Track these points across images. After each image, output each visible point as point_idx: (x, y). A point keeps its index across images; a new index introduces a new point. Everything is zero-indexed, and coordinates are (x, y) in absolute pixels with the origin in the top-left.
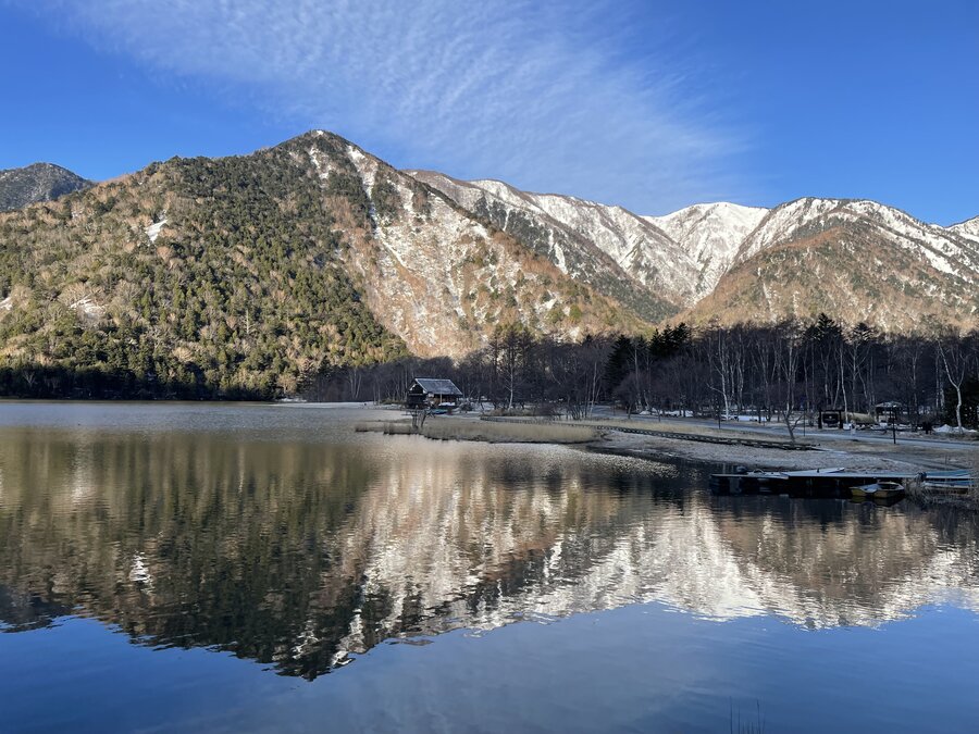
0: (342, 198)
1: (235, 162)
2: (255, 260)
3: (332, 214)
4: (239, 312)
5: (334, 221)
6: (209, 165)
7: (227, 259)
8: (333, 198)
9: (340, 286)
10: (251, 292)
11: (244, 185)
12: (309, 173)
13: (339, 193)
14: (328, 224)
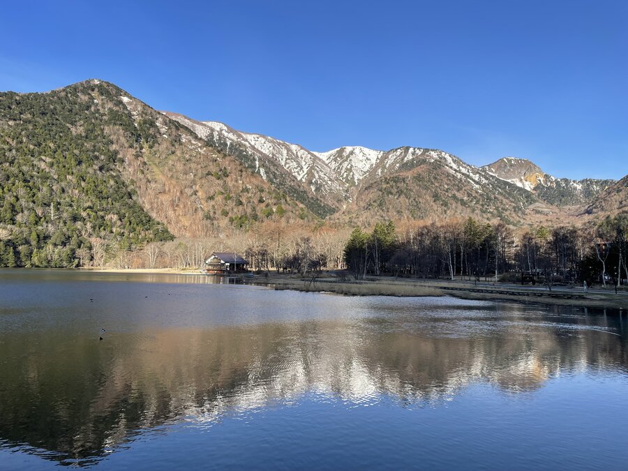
0: (118, 127)
1: (36, 96)
2: (55, 167)
3: (111, 137)
4: (45, 204)
5: (112, 143)
6: (18, 98)
7: (33, 166)
8: (111, 126)
9: (118, 188)
10: (53, 190)
11: (43, 114)
12: (93, 109)
13: (115, 124)
14: (108, 145)
